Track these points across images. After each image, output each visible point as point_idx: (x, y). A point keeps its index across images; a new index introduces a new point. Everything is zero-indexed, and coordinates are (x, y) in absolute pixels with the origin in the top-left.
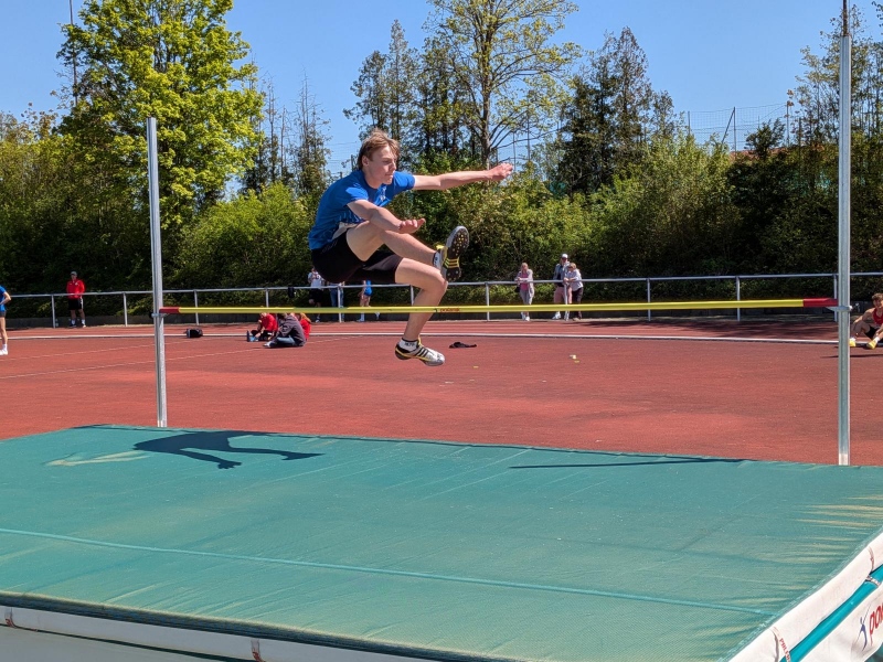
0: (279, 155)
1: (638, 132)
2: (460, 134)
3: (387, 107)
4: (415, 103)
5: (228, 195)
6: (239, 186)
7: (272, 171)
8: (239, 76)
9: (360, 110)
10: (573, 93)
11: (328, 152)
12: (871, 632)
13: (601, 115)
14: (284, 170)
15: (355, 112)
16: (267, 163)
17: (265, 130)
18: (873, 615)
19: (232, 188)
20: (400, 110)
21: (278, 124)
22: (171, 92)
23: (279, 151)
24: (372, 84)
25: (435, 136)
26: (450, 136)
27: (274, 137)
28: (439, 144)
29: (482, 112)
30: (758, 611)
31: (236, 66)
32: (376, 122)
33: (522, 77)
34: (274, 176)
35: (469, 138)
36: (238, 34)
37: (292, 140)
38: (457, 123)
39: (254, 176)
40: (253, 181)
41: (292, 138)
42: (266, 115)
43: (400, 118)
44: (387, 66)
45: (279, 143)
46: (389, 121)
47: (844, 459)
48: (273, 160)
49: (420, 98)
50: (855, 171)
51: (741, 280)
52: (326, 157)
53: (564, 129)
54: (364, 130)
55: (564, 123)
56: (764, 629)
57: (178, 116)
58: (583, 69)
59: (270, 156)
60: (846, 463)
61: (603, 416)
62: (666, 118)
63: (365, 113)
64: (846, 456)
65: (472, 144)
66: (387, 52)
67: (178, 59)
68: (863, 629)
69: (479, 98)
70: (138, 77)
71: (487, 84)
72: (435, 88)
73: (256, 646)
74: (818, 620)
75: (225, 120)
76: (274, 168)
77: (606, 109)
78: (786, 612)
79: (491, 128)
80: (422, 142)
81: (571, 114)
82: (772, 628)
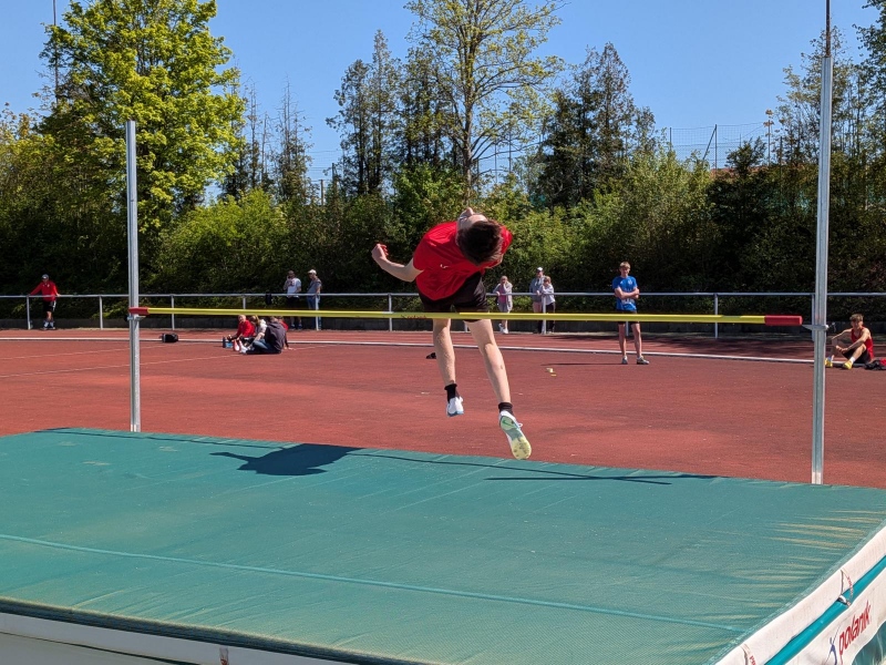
0: (260, 161)
1: (620, 147)
2: (442, 144)
3: (369, 116)
4: (397, 113)
5: (207, 200)
6: (220, 191)
7: (252, 177)
8: (221, 81)
9: (343, 119)
10: (555, 107)
11: (309, 159)
12: (841, 653)
13: (583, 129)
14: (265, 176)
15: (337, 120)
16: (247, 169)
17: (247, 136)
18: (842, 636)
19: (212, 193)
20: (382, 118)
21: (260, 130)
22: (154, 96)
23: (260, 157)
24: (354, 92)
25: (417, 146)
26: (432, 146)
27: (255, 143)
28: (420, 154)
29: (464, 123)
30: (729, 628)
31: (219, 71)
32: (358, 130)
33: (505, 90)
34: (254, 183)
35: (450, 149)
36: (221, 40)
37: (273, 146)
38: (439, 134)
39: (234, 181)
40: (233, 187)
41: (273, 145)
42: (247, 121)
43: (381, 127)
44: (370, 75)
45: (261, 149)
46: (370, 130)
47: (817, 477)
48: (254, 166)
49: (402, 107)
50: (835, 191)
51: (720, 297)
52: (307, 165)
53: (547, 143)
54: (346, 137)
55: (546, 136)
56: (735, 646)
57: (159, 119)
58: (565, 82)
59: (251, 162)
60: (819, 482)
61: (579, 430)
62: (648, 134)
63: (347, 121)
64: (819, 474)
65: (454, 154)
66: (371, 61)
67: (161, 63)
68: (833, 649)
69: (462, 108)
70: (121, 80)
71: (471, 95)
72: (418, 98)
73: (225, 655)
74: (789, 638)
75: (206, 124)
76: (254, 174)
77: (587, 123)
78: (758, 629)
79: (473, 139)
80: (403, 151)
81: (553, 127)
82: (742, 645)
